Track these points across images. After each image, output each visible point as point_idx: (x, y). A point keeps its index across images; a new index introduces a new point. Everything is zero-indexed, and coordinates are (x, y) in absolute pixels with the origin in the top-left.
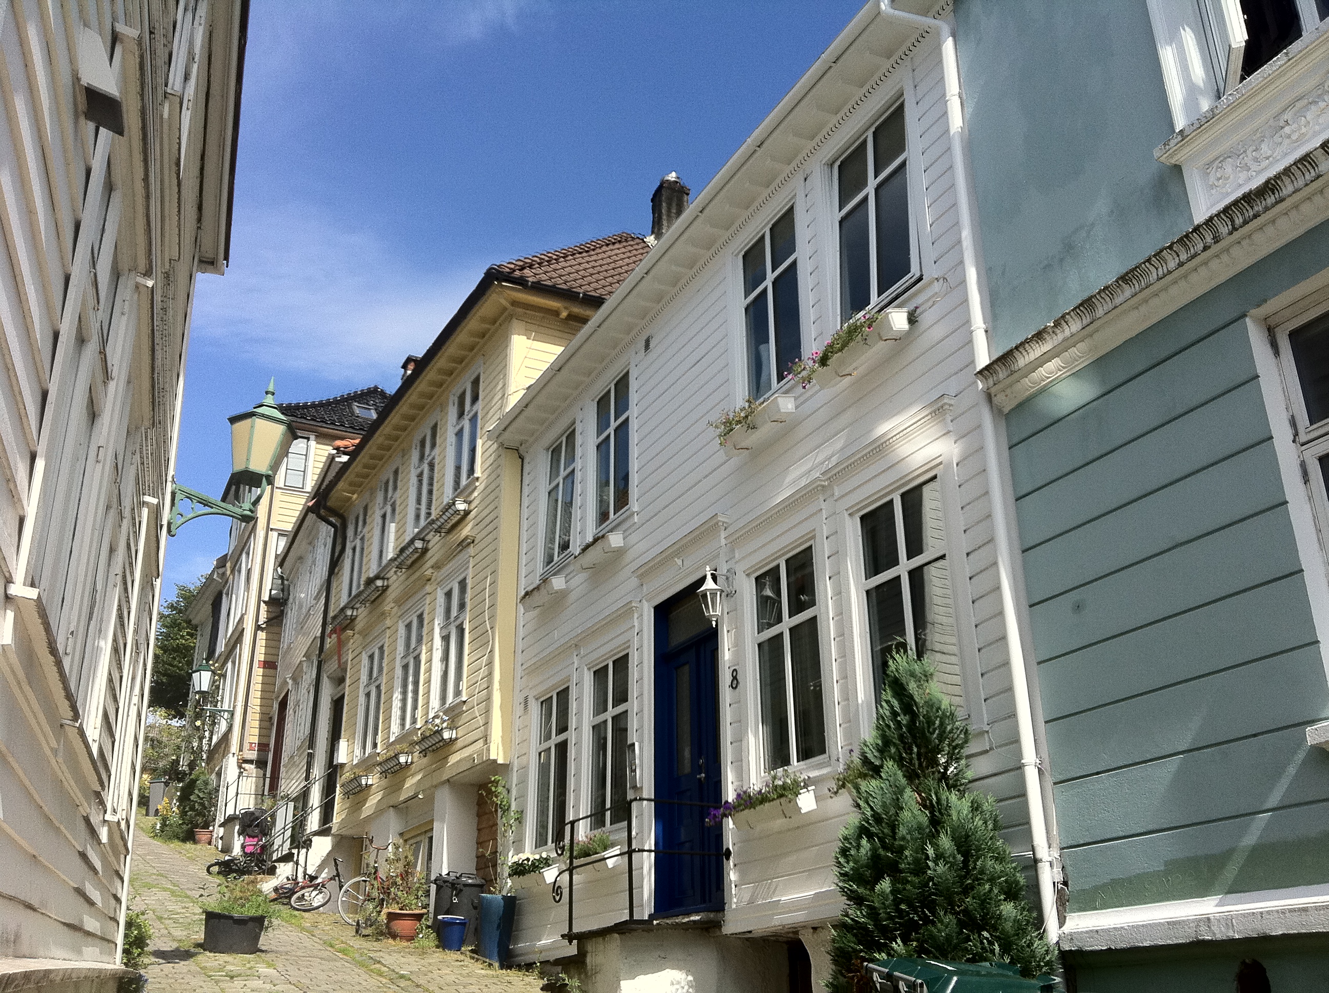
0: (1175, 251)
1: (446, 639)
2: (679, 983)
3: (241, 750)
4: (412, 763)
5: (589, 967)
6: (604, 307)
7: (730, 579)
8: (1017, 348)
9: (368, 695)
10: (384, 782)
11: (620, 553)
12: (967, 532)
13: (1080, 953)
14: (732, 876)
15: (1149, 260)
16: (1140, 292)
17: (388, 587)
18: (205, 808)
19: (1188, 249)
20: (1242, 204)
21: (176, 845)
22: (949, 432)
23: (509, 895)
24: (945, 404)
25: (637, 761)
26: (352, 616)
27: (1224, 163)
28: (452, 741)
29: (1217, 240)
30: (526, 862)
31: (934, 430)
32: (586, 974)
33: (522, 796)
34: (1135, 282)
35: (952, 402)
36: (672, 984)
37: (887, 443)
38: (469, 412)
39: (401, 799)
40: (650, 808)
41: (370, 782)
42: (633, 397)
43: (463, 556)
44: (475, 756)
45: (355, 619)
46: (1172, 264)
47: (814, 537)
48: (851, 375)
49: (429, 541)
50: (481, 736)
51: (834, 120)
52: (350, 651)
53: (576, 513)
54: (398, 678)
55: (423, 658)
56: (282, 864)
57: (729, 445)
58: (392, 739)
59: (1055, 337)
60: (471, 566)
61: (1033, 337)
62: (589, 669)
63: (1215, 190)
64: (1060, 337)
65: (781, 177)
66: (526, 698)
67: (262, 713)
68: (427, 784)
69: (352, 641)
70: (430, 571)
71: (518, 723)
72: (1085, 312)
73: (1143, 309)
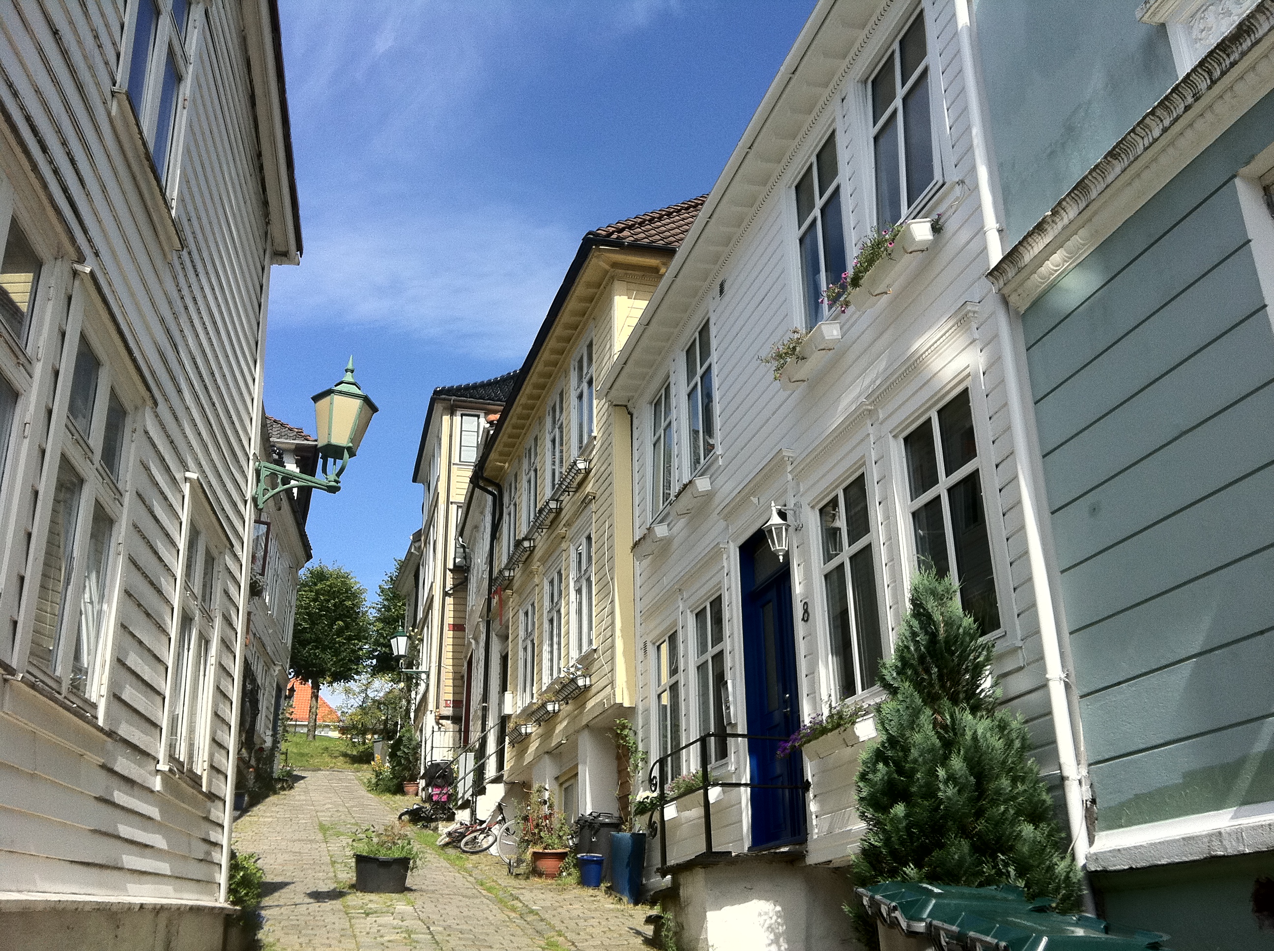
0: (1158, 117)
1: (579, 591)
2: (766, 913)
3: (437, 707)
4: (559, 710)
5: (682, 899)
6: (677, 256)
7: (797, 512)
8: (1020, 243)
9: (525, 649)
10: (540, 731)
11: (709, 496)
12: (996, 443)
13: (1105, 873)
14: (813, 807)
15: (1133, 131)
16: (1129, 165)
17: (534, 547)
18: (410, 762)
19: (1170, 112)
20: (1217, 54)
21: (387, 797)
22: (974, 341)
23: (641, 832)
24: (970, 311)
25: (731, 698)
26: (509, 576)
27: (1206, 13)
28: (587, 688)
29: (1197, 98)
30: (646, 800)
31: (961, 341)
32: (681, 908)
33: (646, 739)
34: (1123, 155)
35: (976, 309)
36: (760, 915)
37: (921, 359)
38: (586, 375)
39: (553, 745)
40: (744, 743)
41: (529, 731)
42: (714, 343)
43: (587, 512)
44: (605, 701)
45: (513, 579)
46: (1156, 133)
47: (864, 464)
48: (886, 293)
49: (562, 501)
50: (608, 682)
51: (862, 35)
52: (511, 609)
53: (675, 462)
54: (546, 631)
55: (563, 611)
56: (460, 811)
57: (784, 378)
58: (543, 689)
59: (1055, 227)
60: (594, 522)
61: (1034, 229)
62: (692, 611)
63: (1198, 44)
64: (1060, 225)
65: (821, 103)
66: (645, 643)
67: (454, 673)
68: (571, 731)
69: (511, 600)
70: (564, 529)
71: (640, 668)
72: (1080, 195)
73: (1137, 184)
